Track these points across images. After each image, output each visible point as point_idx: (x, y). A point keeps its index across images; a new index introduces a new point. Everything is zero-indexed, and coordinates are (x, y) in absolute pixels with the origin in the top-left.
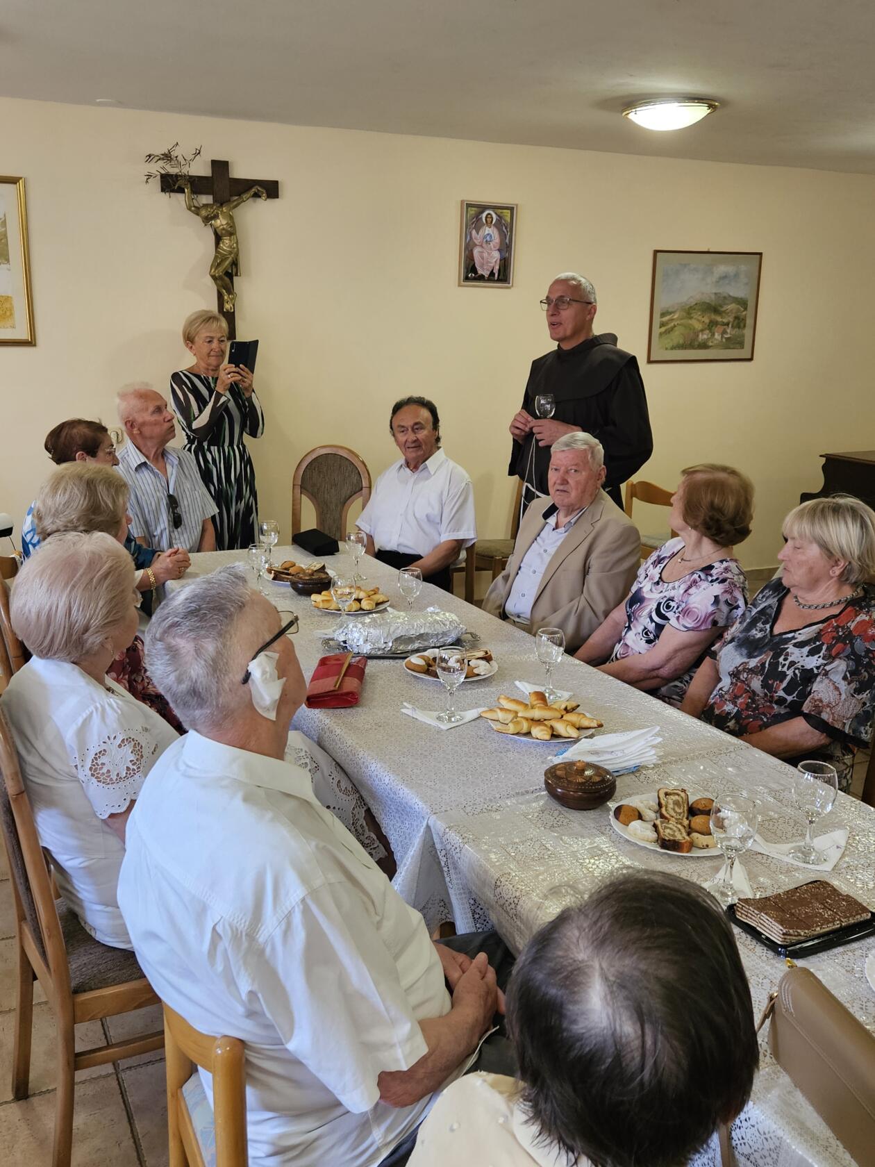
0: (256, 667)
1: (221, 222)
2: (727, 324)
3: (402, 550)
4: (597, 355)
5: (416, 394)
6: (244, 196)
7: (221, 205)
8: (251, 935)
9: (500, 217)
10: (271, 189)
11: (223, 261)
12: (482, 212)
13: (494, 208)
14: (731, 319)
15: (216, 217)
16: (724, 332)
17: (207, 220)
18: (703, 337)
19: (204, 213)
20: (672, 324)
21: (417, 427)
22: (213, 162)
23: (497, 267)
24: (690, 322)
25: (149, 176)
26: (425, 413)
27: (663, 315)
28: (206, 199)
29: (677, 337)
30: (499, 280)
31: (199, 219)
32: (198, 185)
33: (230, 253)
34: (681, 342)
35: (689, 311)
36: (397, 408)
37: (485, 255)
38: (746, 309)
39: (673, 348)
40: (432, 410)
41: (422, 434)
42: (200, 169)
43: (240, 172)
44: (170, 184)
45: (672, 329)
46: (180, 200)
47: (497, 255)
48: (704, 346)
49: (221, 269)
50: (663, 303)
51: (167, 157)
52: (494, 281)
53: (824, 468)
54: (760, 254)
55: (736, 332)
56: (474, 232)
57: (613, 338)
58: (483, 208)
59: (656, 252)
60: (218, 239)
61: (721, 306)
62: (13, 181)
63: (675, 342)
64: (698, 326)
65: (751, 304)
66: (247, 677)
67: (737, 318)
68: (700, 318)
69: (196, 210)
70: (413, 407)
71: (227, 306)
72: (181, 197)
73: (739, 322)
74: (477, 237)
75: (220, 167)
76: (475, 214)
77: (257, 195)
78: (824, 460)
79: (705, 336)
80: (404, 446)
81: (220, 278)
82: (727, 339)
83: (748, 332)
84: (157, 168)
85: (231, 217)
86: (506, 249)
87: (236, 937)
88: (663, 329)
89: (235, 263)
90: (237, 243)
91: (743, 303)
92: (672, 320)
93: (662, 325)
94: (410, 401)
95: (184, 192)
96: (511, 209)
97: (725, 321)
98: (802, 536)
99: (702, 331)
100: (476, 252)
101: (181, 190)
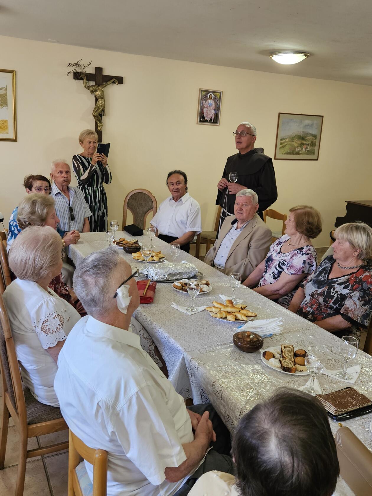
0: (120, 292)
1: (98, 93)
2: (308, 145)
3: (170, 235)
4: (255, 157)
5: (178, 169)
6: (109, 83)
7: (99, 86)
8: (114, 407)
9: (215, 96)
10: (120, 80)
11: (98, 109)
12: (208, 94)
13: (213, 92)
14: (310, 143)
15: (96, 91)
16: (307, 148)
17: (92, 92)
18: (298, 150)
19: (91, 89)
20: (285, 144)
21: (178, 183)
22: (96, 68)
23: (213, 117)
24: (293, 143)
25: (69, 72)
26: (182, 177)
27: (281, 140)
28: (92, 83)
29: (287, 149)
30: (214, 122)
31: (89, 91)
32: (89, 77)
33: (102, 106)
34: (289, 151)
35: (292, 139)
36: (170, 175)
37: (209, 112)
38: (316, 139)
39: (285, 154)
40: (185, 176)
41: (180, 186)
42: (91, 70)
43: (107, 72)
44: (77, 76)
45: (285, 146)
46: (81, 83)
47: (213, 112)
48: (298, 153)
49: (97, 112)
50: (281, 135)
51: (77, 65)
52: (212, 122)
53: (347, 207)
54: (323, 116)
55: (312, 148)
56: (204, 102)
57: (262, 150)
58: (208, 92)
59: (280, 114)
60: (97, 100)
61: (306, 137)
62: (11, 72)
63: (286, 152)
64: (296, 145)
65: (318, 137)
66: (116, 295)
67: (312, 142)
68: (297, 142)
69: (88, 88)
70: (176, 175)
71: (99, 128)
72: (82, 81)
73: (313, 144)
74: (205, 104)
75: (99, 70)
76: (205, 94)
77: (114, 82)
78: (346, 204)
79: (299, 150)
80: (172, 191)
81: (97, 116)
82: (308, 151)
83: (316, 148)
84: (72, 69)
85: (103, 91)
86: (217, 109)
87: (107, 408)
88: (281, 146)
89: (103, 111)
90: (104, 102)
91: (315, 136)
92: (285, 142)
93: (281, 144)
94: (175, 172)
95: (83, 79)
96: (220, 93)
97: (307, 143)
98: (342, 238)
99: (298, 147)
100: (205, 110)
101: (82, 79)
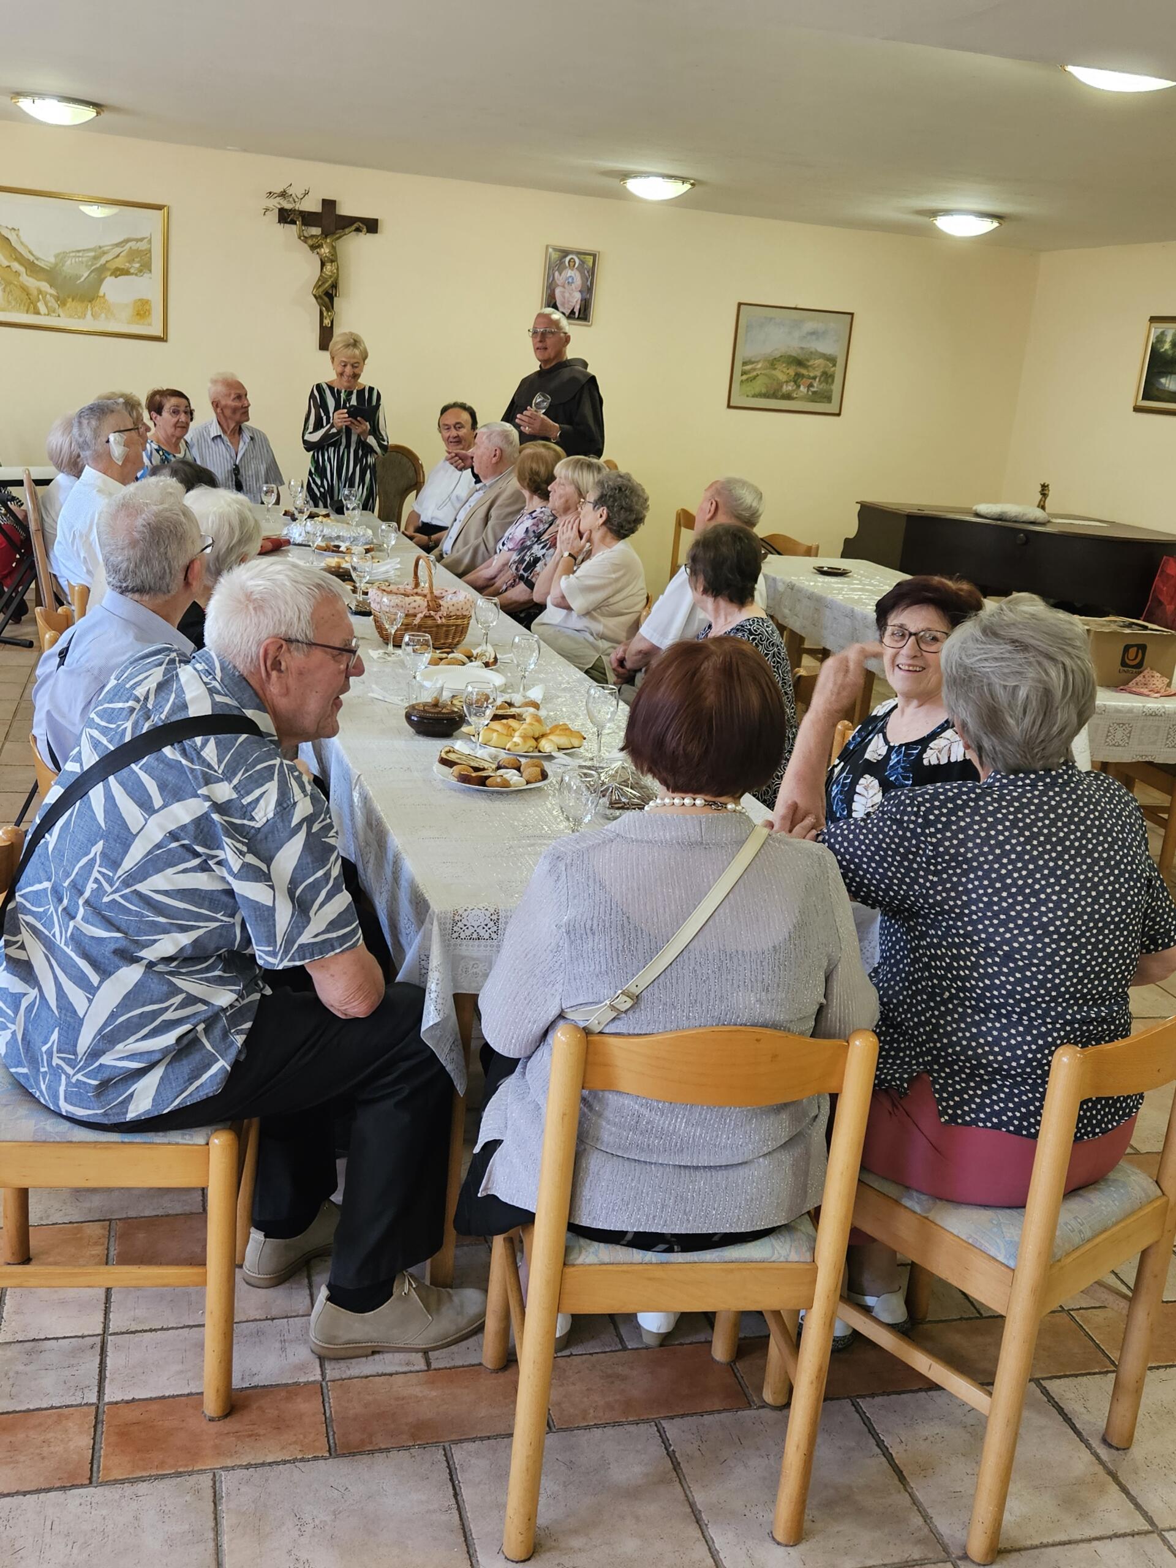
1: (325, 250)
2: (814, 378)
4: (566, 374)
6: (347, 230)
7: (326, 237)
9: (582, 262)
10: (371, 226)
11: (323, 283)
12: (565, 257)
13: (579, 253)
14: (818, 373)
15: (320, 246)
16: (811, 385)
17: (313, 248)
18: (788, 388)
19: (310, 242)
20: (755, 373)
21: (458, 426)
22: (324, 201)
23: (578, 307)
24: (774, 372)
25: (267, 210)
26: (465, 417)
27: (745, 364)
28: (316, 231)
29: (759, 386)
30: (579, 318)
31: (306, 247)
32: (308, 219)
33: (331, 277)
34: (764, 390)
35: (773, 363)
36: (445, 410)
37: (567, 295)
38: (834, 365)
39: (754, 396)
40: (473, 415)
41: (462, 432)
42: (312, 205)
43: (346, 209)
44: (285, 217)
45: (755, 378)
46: (293, 230)
47: (578, 296)
48: (788, 397)
49: (321, 290)
50: (746, 351)
51: (283, 194)
52: (574, 319)
53: (860, 514)
54: (852, 314)
55: (823, 386)
56: (557, 274)
57: (585, 365)
58: (565, 253)
59: (740, 304)
60: (323, 264)
61: (808, 360)
62: (159, 208)
63: (757, 390)
64: (782, 377)
65: (840, 362)
67: (824, 373)
68: (785, 370)
69: (305, 239)
70: (456, 410)
71: (327, 322)
72: (294, 227)
73: (828, 377)
74: (559, 278)
75: (329, 205)
76: (559, 259)
77: (358, 230)
78: (858, 506)
79: (790, 388)
80: (447, 441)
81: (320, 297)
82: (814, 393)
83: (836, 387)
84: (276, 203)
85: (334, 248)
86: (588, 290)
88: (745, 377)
89: (334, 286)
90: (338, 269)
91: (833, 360)
92: (754, 369)
93: (743, 373)
95: (295, 223)
96: (594, 256)
97: (812, 375)
98: (566, 478)
99: (787, 382)
100: (558, 292)
101: (293, 222)
